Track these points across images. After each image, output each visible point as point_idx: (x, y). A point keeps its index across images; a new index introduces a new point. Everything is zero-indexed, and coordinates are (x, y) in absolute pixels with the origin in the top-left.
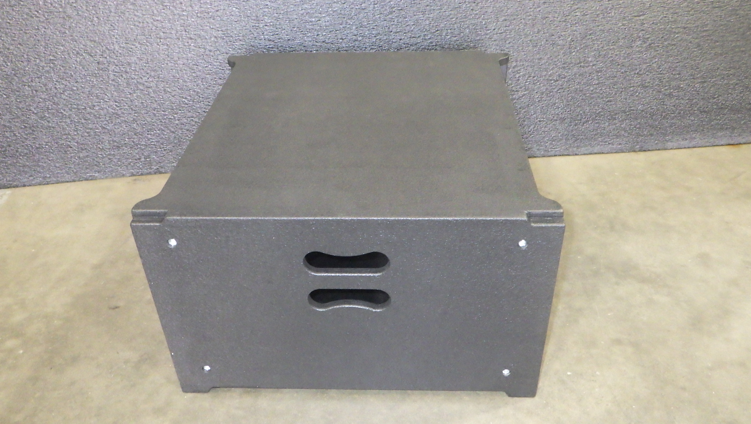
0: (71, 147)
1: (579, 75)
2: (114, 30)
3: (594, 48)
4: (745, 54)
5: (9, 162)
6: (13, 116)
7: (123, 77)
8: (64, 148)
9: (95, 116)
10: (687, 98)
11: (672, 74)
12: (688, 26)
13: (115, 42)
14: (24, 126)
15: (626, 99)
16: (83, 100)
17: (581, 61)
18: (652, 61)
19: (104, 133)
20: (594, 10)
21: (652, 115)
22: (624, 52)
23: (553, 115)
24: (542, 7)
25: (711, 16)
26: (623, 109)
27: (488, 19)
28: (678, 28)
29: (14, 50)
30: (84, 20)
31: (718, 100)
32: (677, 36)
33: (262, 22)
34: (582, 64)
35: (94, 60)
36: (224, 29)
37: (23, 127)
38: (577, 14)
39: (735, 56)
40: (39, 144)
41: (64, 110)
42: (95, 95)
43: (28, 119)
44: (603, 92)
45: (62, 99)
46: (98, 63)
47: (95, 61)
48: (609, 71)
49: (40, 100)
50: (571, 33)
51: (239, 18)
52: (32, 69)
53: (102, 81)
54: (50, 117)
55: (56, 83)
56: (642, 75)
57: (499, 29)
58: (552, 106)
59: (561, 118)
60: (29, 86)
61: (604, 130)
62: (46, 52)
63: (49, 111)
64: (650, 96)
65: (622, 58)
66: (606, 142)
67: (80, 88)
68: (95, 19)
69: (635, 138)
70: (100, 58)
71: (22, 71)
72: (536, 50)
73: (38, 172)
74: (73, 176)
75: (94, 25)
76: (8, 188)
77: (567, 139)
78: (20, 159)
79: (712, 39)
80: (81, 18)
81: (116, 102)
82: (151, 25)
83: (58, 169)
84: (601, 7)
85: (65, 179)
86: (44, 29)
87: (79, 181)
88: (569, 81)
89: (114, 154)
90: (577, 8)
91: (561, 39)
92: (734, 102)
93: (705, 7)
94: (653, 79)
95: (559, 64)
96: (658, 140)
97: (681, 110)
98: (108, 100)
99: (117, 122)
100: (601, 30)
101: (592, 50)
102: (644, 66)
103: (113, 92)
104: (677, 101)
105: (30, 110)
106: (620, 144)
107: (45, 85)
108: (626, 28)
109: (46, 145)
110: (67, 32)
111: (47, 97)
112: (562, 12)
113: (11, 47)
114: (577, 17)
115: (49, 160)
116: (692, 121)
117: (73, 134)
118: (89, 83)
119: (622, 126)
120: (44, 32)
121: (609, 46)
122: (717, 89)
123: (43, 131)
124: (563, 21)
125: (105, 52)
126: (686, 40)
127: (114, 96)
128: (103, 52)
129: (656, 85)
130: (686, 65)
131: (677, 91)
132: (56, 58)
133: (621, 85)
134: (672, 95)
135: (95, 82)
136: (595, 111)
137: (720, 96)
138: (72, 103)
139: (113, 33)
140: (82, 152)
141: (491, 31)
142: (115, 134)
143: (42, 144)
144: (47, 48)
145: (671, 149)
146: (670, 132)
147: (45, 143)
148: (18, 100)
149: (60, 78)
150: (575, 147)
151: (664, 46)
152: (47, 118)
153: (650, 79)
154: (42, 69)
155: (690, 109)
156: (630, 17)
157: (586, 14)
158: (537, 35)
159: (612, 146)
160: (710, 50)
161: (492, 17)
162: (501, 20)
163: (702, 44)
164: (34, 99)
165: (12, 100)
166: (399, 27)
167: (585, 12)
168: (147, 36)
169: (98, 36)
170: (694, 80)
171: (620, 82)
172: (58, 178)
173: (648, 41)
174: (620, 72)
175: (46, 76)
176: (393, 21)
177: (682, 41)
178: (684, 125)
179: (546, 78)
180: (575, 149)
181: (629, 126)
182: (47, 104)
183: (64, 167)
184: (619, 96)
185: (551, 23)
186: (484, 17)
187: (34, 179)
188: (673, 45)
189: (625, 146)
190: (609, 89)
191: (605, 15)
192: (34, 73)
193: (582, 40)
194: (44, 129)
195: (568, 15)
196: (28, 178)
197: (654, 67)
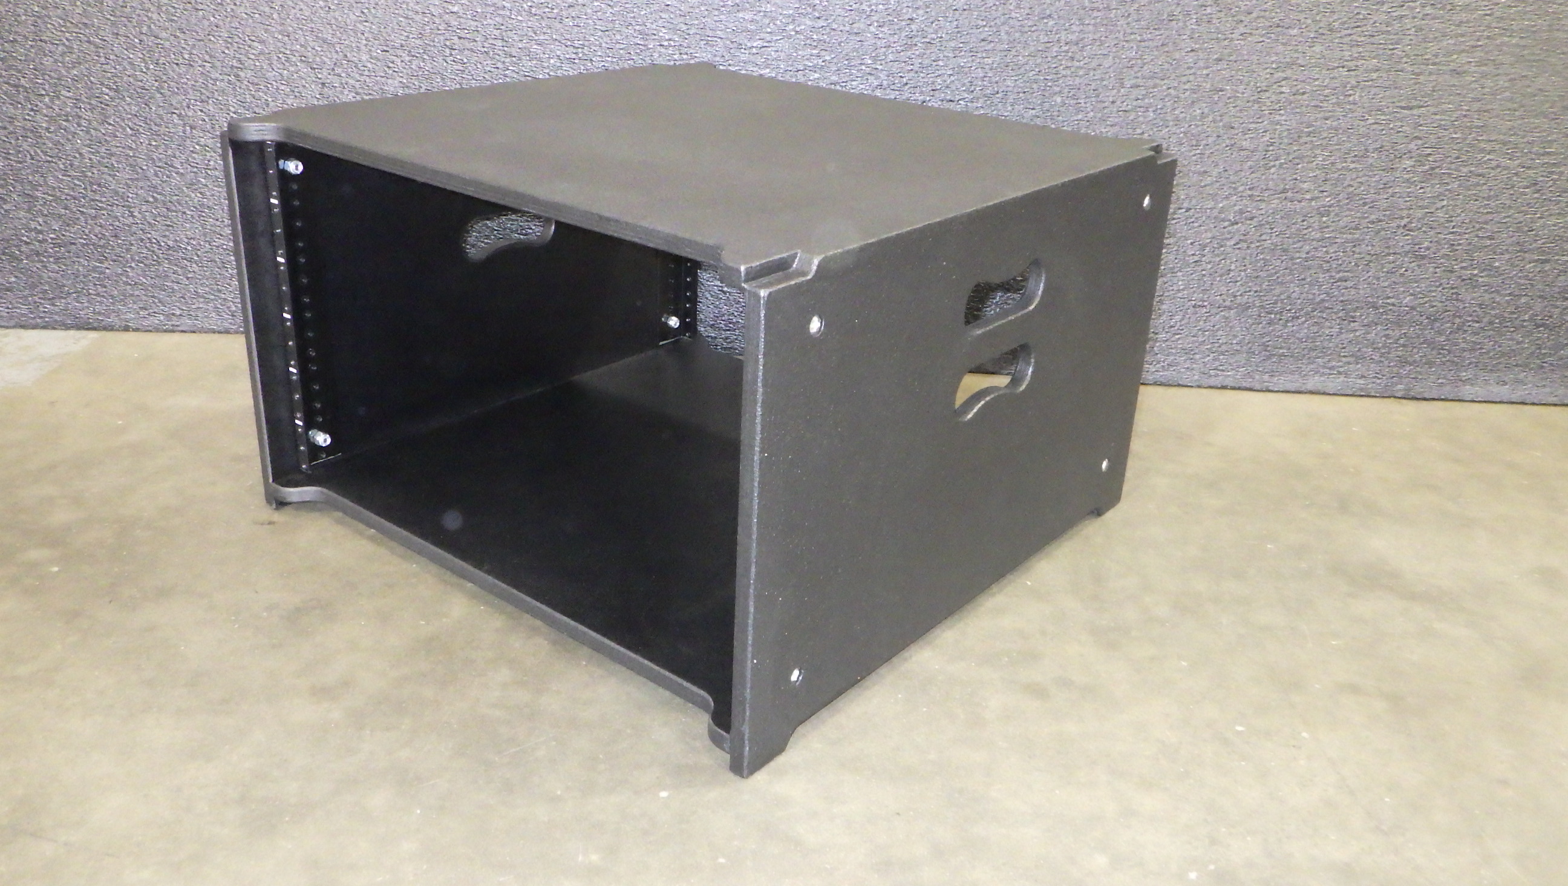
1: (1282, 218)
2: (366, 21)
3: (1315, 163)
5: (107, 271)
6: (137, 173)
10: (1509, 292)
11: (1477, 236)
12: (1512, 139)
13: (362, 47)
14: (153, 197)
15: (1378, 279)
17: (1287, 187)
18: (1435, 203)
20: (1319, 86)
21: (1433, 320)
22: (1377, 178)
23: (1223, 297)
24: (1215, 68)
25: (1559, 125)
26: (1370, 300)
27: (1102, 80)
28: (1492, 141)
29: (167, 39)
32: (1488, 157)
33: (654, 37)
34: (1289, 194)
36: (577, 43)
37: (151, 199)
38: (1284, 89)
40: (176, 241)
43: (164, 185)
44: (1331, 258)
46: (323, 84)
47: (317, 80)
48: (1344, 214)
49: (197, 147)
50: (1269, 127)
52: (193, 82)
54: (206, 185)
56: (1413, 231)
57: (1123, 102)
58: (1221, 276)
59: (1240, 304)
60: (180, 116)
61: (1329, 341)
62: (227, 51)
63: (209, 172)
64: (1428, 278)
65: (1372, 191)
66: (1333, 368)
69: (1395, 366)
70: (329, 74)
71: (172, 84)
72: (1194, 155)
73: (160, 301)
74: (226, 320)
75: (329, 8)
76: (94, 329)
77: (1251, 353)
78: (130, 267)
82: (437, 20)
83: (201, 300)
84: (1333, 81)
85: (210, 325)
88: (1261, 225)
90: (1285, 79)
91: (1247, 136)
93: (1547, 105)
94: (1437, 242)
95: (1241, 189)
96: (1445, 377)
97: (1495, 316)
100: (1331, 128)
101: (1310, 165)
102: (1419, 213)
104: (1487, 296)
105: (172, 166)
106: (1363, 377)
109: (188, 244)
110: (275, 16)
112: (1252, 83)
113: (164, 35)
114: (1283, 95)
115: (188, 278)
116: (1518, 343)
119: (1369, 337)
120: (232, 10)
121: (1346, 162)
123: (188, 212)
124: (1254, 100)
125: (341, 63)
126: (1506, 168)
128: (335, 64)
129: (1442, 257)
130: (1508, 219)
131: (1485, 273)
132: (244, 64)
133: (1370, 248)
134: (1477, 281)
136: (1311, 296)
139: (362, 28)
141: (1106, 104)
143: (181, 241)
144: (231, 44)
145: (1471, 401)
146: (1470, 363)
147: (186, 240)
149: (244, 107)
150: (1267, 373)
151: (1461, 176)
152: (201, 186)
153: (1431, 242)
154: (213, 85)
155: (1515, 316)
156: (1391, 108)
157: (1301, 91)
158: (1200, 123)
159: (1346, 379)
160: (1558, 194)
161: (1110, 77)
162: (1129, 86)
163: (1541, 181)
164: (185, 143)
165: (142, 141)
166: (923, 78)
167: (1299, 87)
168: (426, 41)
169: (333, 30)
170: (1522, 254)
171: (1366, 241)
172: (196, 320)
173: (1429, 161)
174: (1367, 220)
175: (217, 100)
176: (912, 65)
177: (1499, 170)
178: (1500, 349)
179: (1213, 215)
180: (1266, 377)
181: (1383, 339)
182: (208, 158)
183: (213, 297)
184: (1363, 271)
185: (1230, 103)
186: (1094, 75)
187: (149, 314)
188: (1480, 176)
189: (1373, 383)
190: (1343, 252)
191: (1342, 98)
192: (197, 91)
193: (1291, 144)
194: (192, 208)
195: (1265, 91)
196: (138, 313)
197: (1439, 216)
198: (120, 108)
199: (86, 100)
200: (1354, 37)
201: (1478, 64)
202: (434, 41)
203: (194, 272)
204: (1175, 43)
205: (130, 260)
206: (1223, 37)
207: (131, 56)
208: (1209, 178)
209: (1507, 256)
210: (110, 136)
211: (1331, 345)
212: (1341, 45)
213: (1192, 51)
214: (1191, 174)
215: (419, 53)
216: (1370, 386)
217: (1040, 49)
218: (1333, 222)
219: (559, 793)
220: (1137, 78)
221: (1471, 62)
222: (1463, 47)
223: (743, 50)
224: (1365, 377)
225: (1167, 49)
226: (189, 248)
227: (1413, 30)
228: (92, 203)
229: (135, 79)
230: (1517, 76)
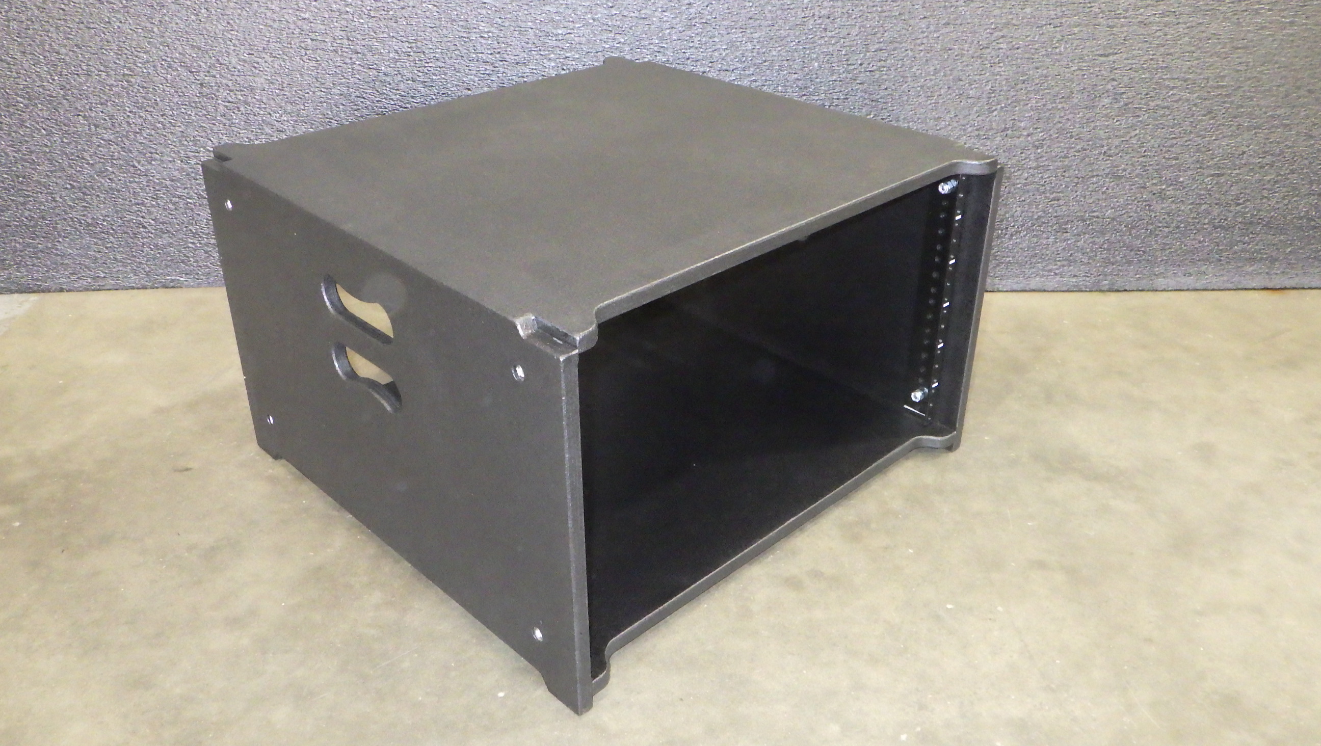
0: (144, 227)
2: (232, 30)
3: (1030, 105)
4: (1290, 130)
5: (39, 246)
6: (55, 166)
7: (239, 111)
8: (132, 228)
10: (1192, 201)
11: (1164, 157)
12: (1190, 76)
13: (231, 52)
14: (71, 184)
15: (1085, 197)
16: (171, 146)
17: (1007, 126)
18: (1129, 133)
19: (200, 205)
20: (1031, 41)
21: (1131, 227)
22: (1081, 114)
24: (944, 31)
25: (1229, 62)
26: (1079, 214)
27: (850, 46)
28: (1174, 79)
29: (67, 55)
31: (1246, 207)
32: (1172, 92)
33: (475, 30)
35: (196, 79)
36: (411, 39)
37: (69, 186)
38: (1002, 46)
39: (1274, 132)
40: (93, 218)
41: (139, 162)
42: (192, 139)
43: (78, 174)
44: (1045, 182)
45: (137, 142)
46: (201, 84)
47: (196, 81)
48: (1055, 146)
49: (102, 142)
50: (991, 78)
51: (437, 22)
52: (93, 89)
53: (205, 115)
54: (113, 172)
55: (130, 114)
56: (1111, 156)
57: (869, 64)
60: (84, 117)
61: (1047, 249)
62: (118, 62)
63: (114, 162)
64: (1126, 194)
65: (1077, 126)
66: (1050, 271)
67: (168, 125)
68: (203, 11)
69: (1100, 266)
70: (206, 76)
71: (75, 91)
72: (930, 104)
73: (86, 267)
74: (143, 278)
75: (200, 20)
76: (34, 292)
78: (59, 241)
79: (1232, 102)
80: (180, 9)
82: (292, 26)
83: (120, 264)
84: (1042, 36)
85: (130, 283)
86: (118, 24)
87: (152, 288)
90: (1003, 37)
91: (973, 86)
92: (1272, 214)
93: (1219, 47)
94: (1132, 164)
95: (970, 129)
96: (1141, 273)
97: (1180, 222)
100: (1042, 76)
101: (1025, 108)
102: (1117, 142)
104: (1173, 206)
105: (83, 158)
106: (1075, 276)
107: (112, 117)
108: (1084, 75)
109: (104, 220)
110: (155, 30)
111: (112, 137)
112: (976, 42)
113: (63, 51)
114: (1001, 50)
115: (107, 248)
116: (1200, 242)
117: (148, 205)
118: (184, 119)
119: (1079, 244)
120: (119, 27)
121: (1055, 103)
122: (1242, 189)
123: (101, 195)
124: (977, 57)
125: (215, 66)
126: (1187, 100)
128: (210, 67)
129: (1137, 176)
130: (1189, 143)
131: (1172, 187)
132: (133, 72)
133: (1077, 172)
134: (1165, 194)
135: (194, 118)
136: (1030, 214)
137: (1248, 200)
138: (153, 151)
139: (230, 36)
140: (161, 238)
141: (855, 66)
143: (98, 219)
144: (121, 55)
145: (1164, 290)
146: (1161, 261)
147: (101, 218)
148: (65, 140)
149: (137, 107)
150: (997, 277)
151: (1150, 109)
152: (109, 173)
153: (1127, 165)
154: (109, 90)
155: (1197, 221)
156: (1091, 56)
157: (1016, 46)
158: (934, 77)
159: (1061, 279)
160: (1230, 119)
161: (857, 44)
162: (873, 50)
163: (1215, 110)
164: (92, 139)
165: (55, 139)
166: (702, 52)
167: (1014, 43)
168: (284, 45)
169: (205, 39)
170: (1201, 170)
171: (1074, 167)
172: (118, 280)
173: (1123, 98)
174: (1075, 150)
175: (114, 102)
176: (692, 42)
177: (1181, 102)
178: (1186, 248)
181: (1091, 245)
182: (112, 150)
183: (129, 261)
184: (1073, 191)
185: (957, 59)
186: (844, 43)
187: (78, 278)
188: (1165, 108)
189: (1084, 280)
190: (1055, 177)
191: (1050, 50)
192: (96, 96)
193: (1009, 91)
194: (103, 192)
195: (987, 48)
196: (69, 278)
197: (1132, 143)
198: (34, 113)
199: (4, 108)
201: (1161, 16)
202: (291, 44)
203: (111, 242)
204: (910, 12)
205: (57, 236)
206: (950, 5)
207: (38, 70)
208: (943, 123)
209: (1190, 173)
210: (28, 137)
211: (1048, 252)
212: (1047, 6)
213: (925, 17)
214: (928, 121)
215: (279, 54)
216: (1081, 283)
217: (798, 23)
218: (1046, 153)
219: (420, 698)
220: (881, 43)
221: (1156, 14)
223: (550, 38)
224: (1076, 276)
225: (903, 18)
226: (105, 224)
228: (20, 192)
229: (43, 89)
230: (1194, 24)
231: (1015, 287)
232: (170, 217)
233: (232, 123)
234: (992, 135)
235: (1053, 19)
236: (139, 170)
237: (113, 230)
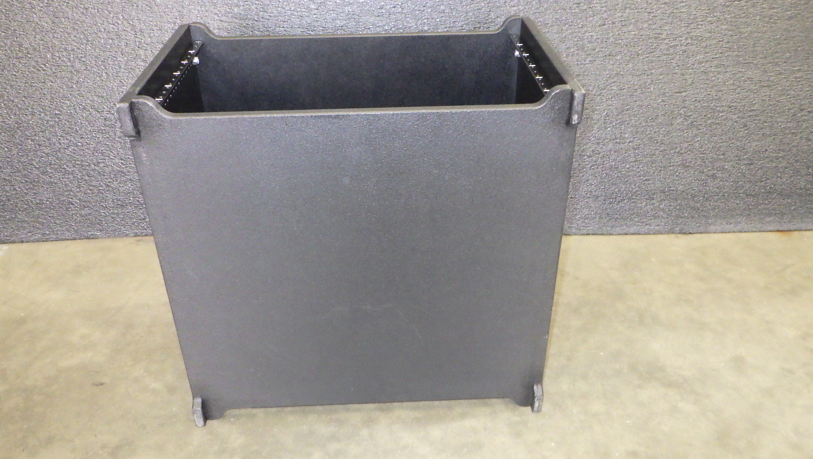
0: (73, 204)
1: (615, 152)
3: (631, 124)
4: (796, 136)
5: (7, 216)
6: (15, 169)
8: (65, 205)
9: (99, 173)
10: (732, 180)
11: (716, 154)
12: (734, 104)
14: (25, 180)
15: (665, 179)
16: (88, 157)
17: (617, 137)
18: (693, 140)
19: (107, 191)
20: (632, 84)
21: (693, 196)
22: (664, 129)
23: (586, 192)
25: (758, 95)
26: (661, 189)
28: (723, 106)
29: (18, 102)
30: (92, 75)
31: (766, 183)
32: (721, 114)
34: (618, 140)
35: (101, 116)
37: (23, 181)
38: (613, 88)
39: (786, 138)
40: (40, 200)
41: (67, 166)
42: (101, 152)
43: (29, 174)
44: (640, 170)
45: (66, 154)
46: (105, 119)
48: (647, 148)
49: (43, 154)
50: (607, 108)
52: (36, 123)
53: (108, 137)
54: (52, 173)
55: (61, 138)
56: (683, 154)
59: (595, 195)
60: (32, 140)
61: (641, 209)
62: (51, 106)
63: (52, 166)
64: (691, 176)
65: (661, 136)
66: (643, 222)
67: (85, 144)
68: (104, 74)
69: (675, 219)
70: (108, 114)
71: (26, 125)
73: (37, 228)
74: (73, 234)
75: (103, 80)
76: (5, 243)
77: (601, 218)
78: (19, 214)
79: (760, 120)
80: (89, 73)
81: (122, 160)
83: (58, 226)
84: (639, 81)
85: (66, 237)
86: (50, 83)
87: (80, 239)
88: (604, 157)
89: (117, 213)
90: (614, 82)
91: (595, 113)
93: (752, 86)
94: (695, 159)
95: (593, 139)
96: (700, 223)
97: (726, 192)
98: (113, 158)
99: (122, 180)
100: (639, 106)
101: (629, 126)
102: (686, 145)
103: (119, 150)
104: (721, 183)
105: (32, 164)
106: (658, 225)
107: (49, 140)
108: (666, 105)
109: (47, 201)
110: (74, 86)
111: (49, 151)
112: (597, 86)
113: (16, 100)
114: (613, 91)
115: (50, 217)
116: (737, 204)
117: (75, 191)
118: (95, 140)
119: (661, 206)
120: (51, 85)
121: (647, 122)
122: (764, 172)
123: (44, 186)
125: (113, 108)
126: (731, 119)
127: (120, 153)
129: (698, 166)
130: (731, 145)
131: (721, 172)
132: (61, 112)
133: (660, 164)
134: (716, 176)
135: (101, 139)
136: (631, 189)
137: (768, 179)
138: (76, 159)
139: (122, 90)
140: (83, 210)
142: (120, 192)
143: (43, 200)
144: (53, 102)
145: (714, 232)
146: (713, 215)
147: (45, 199)
148: (20, 154)
149: (65, 133)
150: (609, 226)
151: (707, 125)
152: (49, 173)
153: (692, 159)
154: (47, 123)
155: (735, 191)
156: (670, 93)
159: (650, 227)
160: (758, 130)
163: (748, 125)
164: (37, 153)
165: (14, 153)
167: (621, 86)
170: (739, 161)
171: (659, 161)
172: (58, 235)
173: (690, 119)
174: (659, 150)
175: (50, 130)
177: (727, 121)
178: (728, 208)
179: (579, 154)
180: (609, 228)
181: (668, 207)
182: (50, 159)
183: (64, 224)
184: (657, 175)
187: (33, 235)
188: (717, 124)
189: (664, 228)
190: (647, 167)
191: (644, 90)
192: (38, 127)
193: (618, 115)
194: (46, 184)
195: (604, 89)
196: (27, 234)
197: (696, 146)
200: (650, 58)
201: (716, 67)
203: (52, 213)
205: (18, 211)
209: (732, 163)
211: (641, 211)
212: (643, 63)
216: (662, 230)
218: (641, 152)
221: (712, 66)
222: (708, 59)
226: (48, 202)
227: (681, 52)
229: (4, 124)
230: (736, 72)
231: (621, 232)
232: (89, 198)
233: (126, 142)
234: (607, 142)
235: (646, 71)
236: (68, 171)
237: (53, 206)
